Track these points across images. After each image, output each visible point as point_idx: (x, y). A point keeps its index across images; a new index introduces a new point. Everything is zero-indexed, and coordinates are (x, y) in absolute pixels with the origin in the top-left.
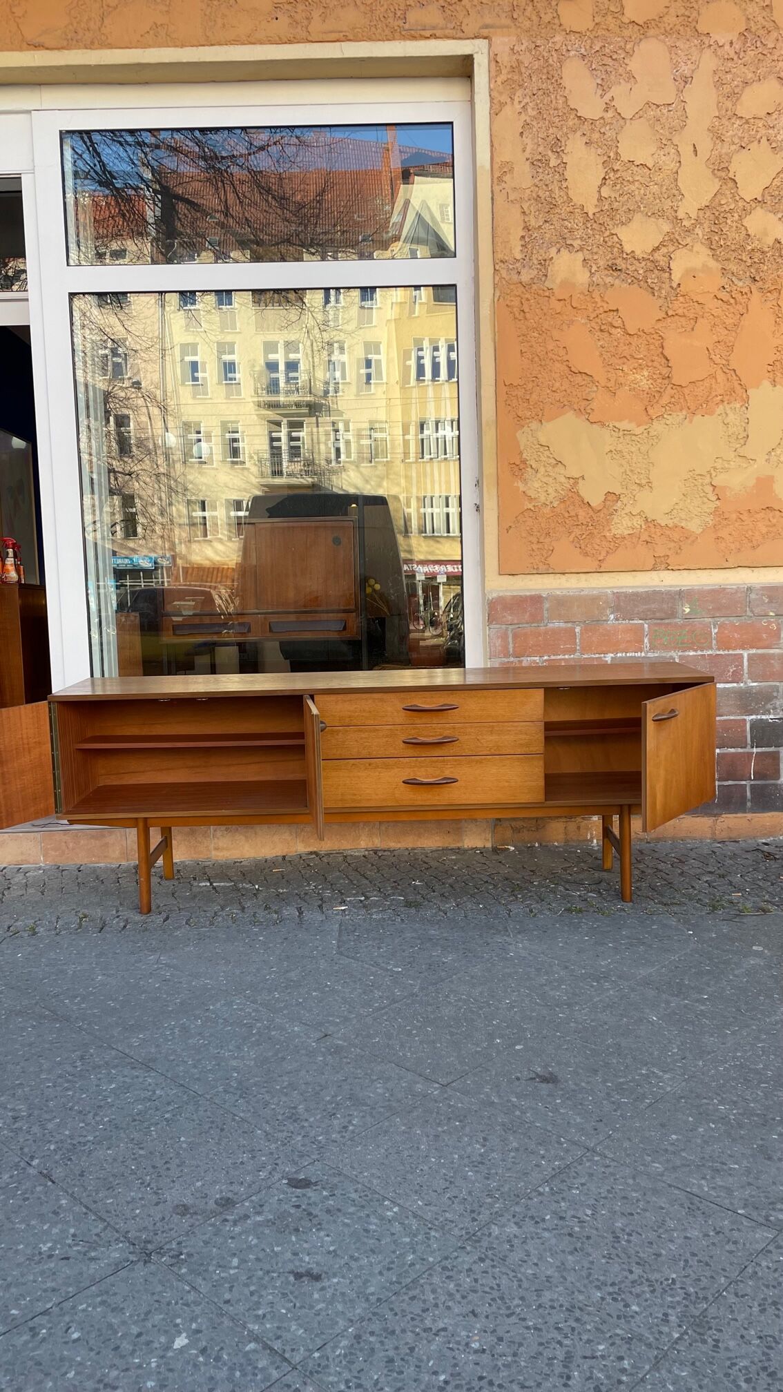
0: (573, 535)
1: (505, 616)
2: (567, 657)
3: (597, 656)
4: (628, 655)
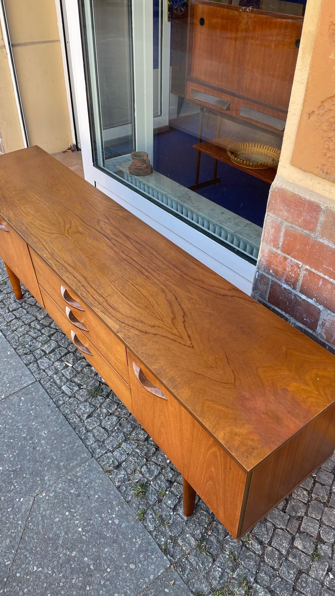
1: (281, 210)
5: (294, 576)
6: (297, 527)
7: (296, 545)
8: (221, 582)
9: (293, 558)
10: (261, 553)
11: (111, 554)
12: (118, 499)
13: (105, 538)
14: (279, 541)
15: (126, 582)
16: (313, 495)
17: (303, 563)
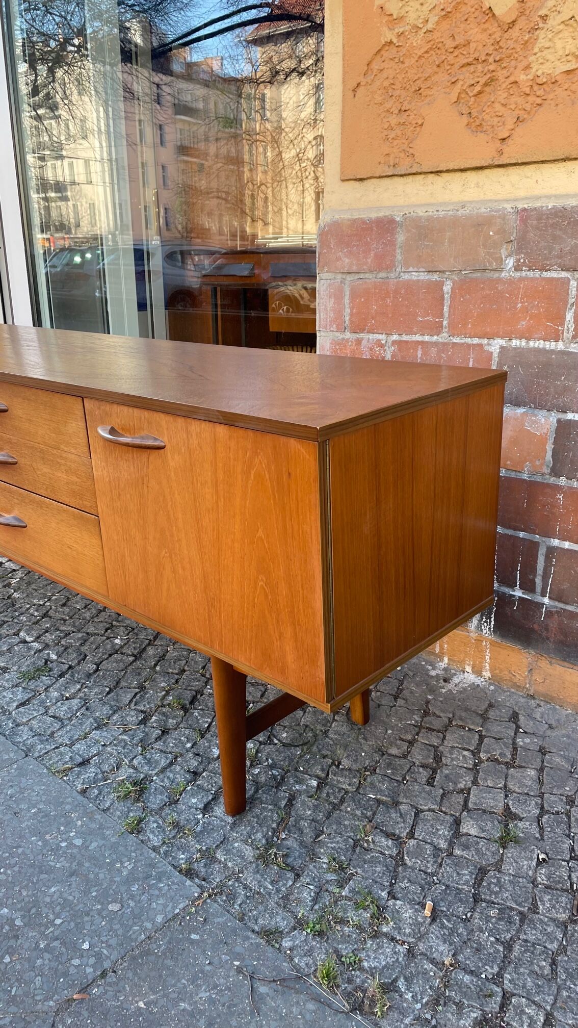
0: (458, 88)
1: (339, 259)
2: (427, 338)
3: (476, 341)
4: (532, 344)
5: (471, 876)
6: (462, 803)
7: (465, 831)
8: (316, 907)
9: (463, 850)
10: (395, 852)
11: (65, 895)
12: (82, 808)
13: (50, 870)
14: (428, 828)
15: (99, 936)
16: (482, 755)
17: (486, 854)
